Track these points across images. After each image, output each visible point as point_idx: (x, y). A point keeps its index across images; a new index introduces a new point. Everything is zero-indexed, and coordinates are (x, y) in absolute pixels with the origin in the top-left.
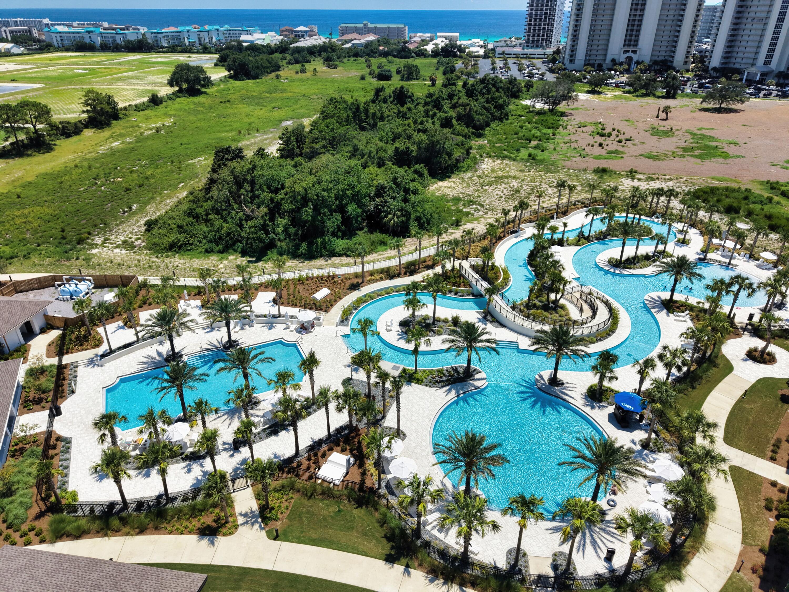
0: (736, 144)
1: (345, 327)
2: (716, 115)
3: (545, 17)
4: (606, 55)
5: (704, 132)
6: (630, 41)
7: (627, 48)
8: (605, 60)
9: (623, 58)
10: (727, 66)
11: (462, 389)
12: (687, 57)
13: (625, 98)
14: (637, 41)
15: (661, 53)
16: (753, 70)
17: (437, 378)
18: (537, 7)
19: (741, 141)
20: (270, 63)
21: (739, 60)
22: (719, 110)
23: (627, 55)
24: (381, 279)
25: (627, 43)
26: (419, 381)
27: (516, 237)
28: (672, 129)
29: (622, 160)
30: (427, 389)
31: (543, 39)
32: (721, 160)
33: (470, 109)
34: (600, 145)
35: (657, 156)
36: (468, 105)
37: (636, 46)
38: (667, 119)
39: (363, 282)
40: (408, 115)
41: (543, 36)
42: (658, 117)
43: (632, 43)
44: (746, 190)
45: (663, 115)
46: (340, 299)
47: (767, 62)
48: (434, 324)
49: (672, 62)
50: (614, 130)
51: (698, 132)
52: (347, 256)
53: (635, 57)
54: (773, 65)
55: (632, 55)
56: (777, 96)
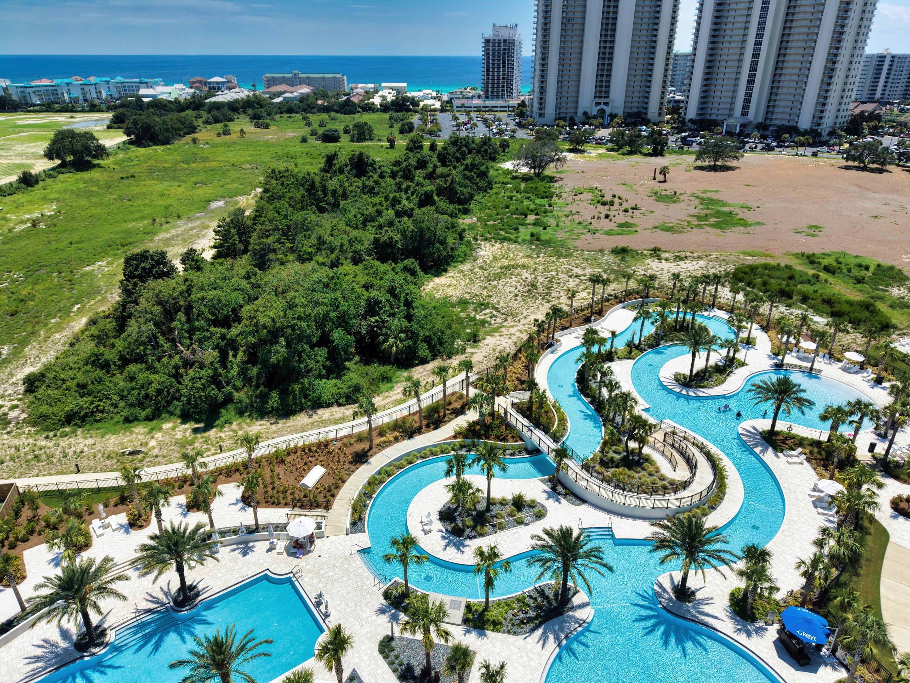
0: (749, 209)
1: (361, 535)
2: (713, 174)
3: (504, 66)
4: (577, 108)
5: (709, 195)
6: (601, 92)
7: (598, 100)
8: (576, 113)
9: (595, 111)
10: (703, 117)
11: (561, 630)
12: (661, 109)
13: (612, 157)
14: (608, 92)
15: (634, 105)
16: (731, 121)
17: (521, 616)
18: (494, 55)
19: (753, 205)
20: (183, 124)
21: (714, 111)
22: (714, 168)
23: (599, 107)
24: (397, 439)
25: (597, 94)
26: (496, 625)
27: (552, 352)
28: (675, 193)
29: (636, 234)
30: (511, 638)
31: (503, 90)
32: (742, 229)
33: (452, 181)
34: (607, 216)
35: (672, 227)
36: (449, 175)
37: (607, 97)
38: (665, 181)
39: (371, 448)
40: (377, 190)
41: (503, 86)
42: (654, 179)
43: (603, 94)
44: (786, 267)
45: (660, 177)
46: (344, 482)
47: (745, 113)
48: (488, 510)
49: (646, 114)
50: (614, 196)
51: (704, 196)
52: (340, 405)
53: (608, 110)
54: (751, 116)
55: (604, 107)
56: (763, 149)
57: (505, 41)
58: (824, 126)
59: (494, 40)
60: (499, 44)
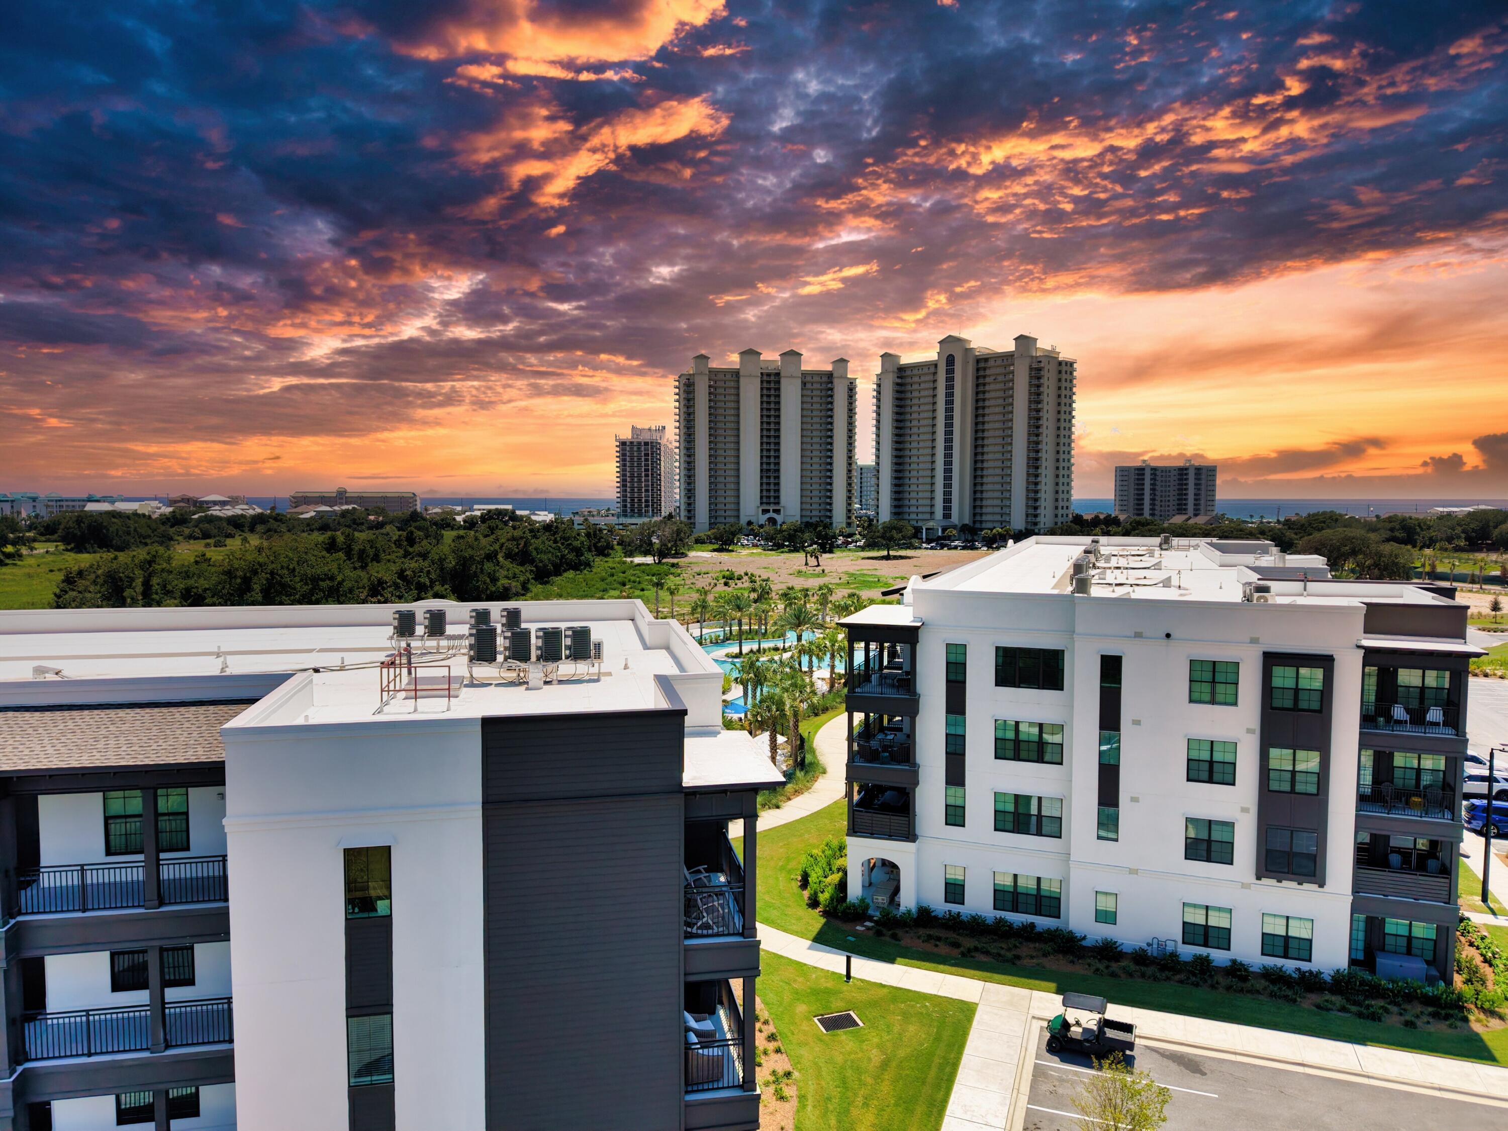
0: (903, 578)
2: (884, 562)
3: (647, 476)
4: (738, 517)
5: (865, 572)
6: (769, 497)
7: (766, 507)
9: (763, 519)
13: (767, 556)
14: (778, 497)
15: (814, 513)
16: (931, 526)
18: (632, 460)
22: (888, 558)
23: (767, 516)
25: (764, 500)
28: (824, 571)
31: (647, 506)
34: (725, 584)
37: (778, 503)
38: (818, 566)
41: (647, 501)
42: (806, 564)
43: (772, 500)
45: (812, 561)
47: (947, 516)
50: (746, 574)
51: (858, 573)
53: (779, 519)
54: (955, 519)
55: (775, 516)
57: (646, 444)
58: (1042, 526)
59: (632, 443)
60: (639, 448)
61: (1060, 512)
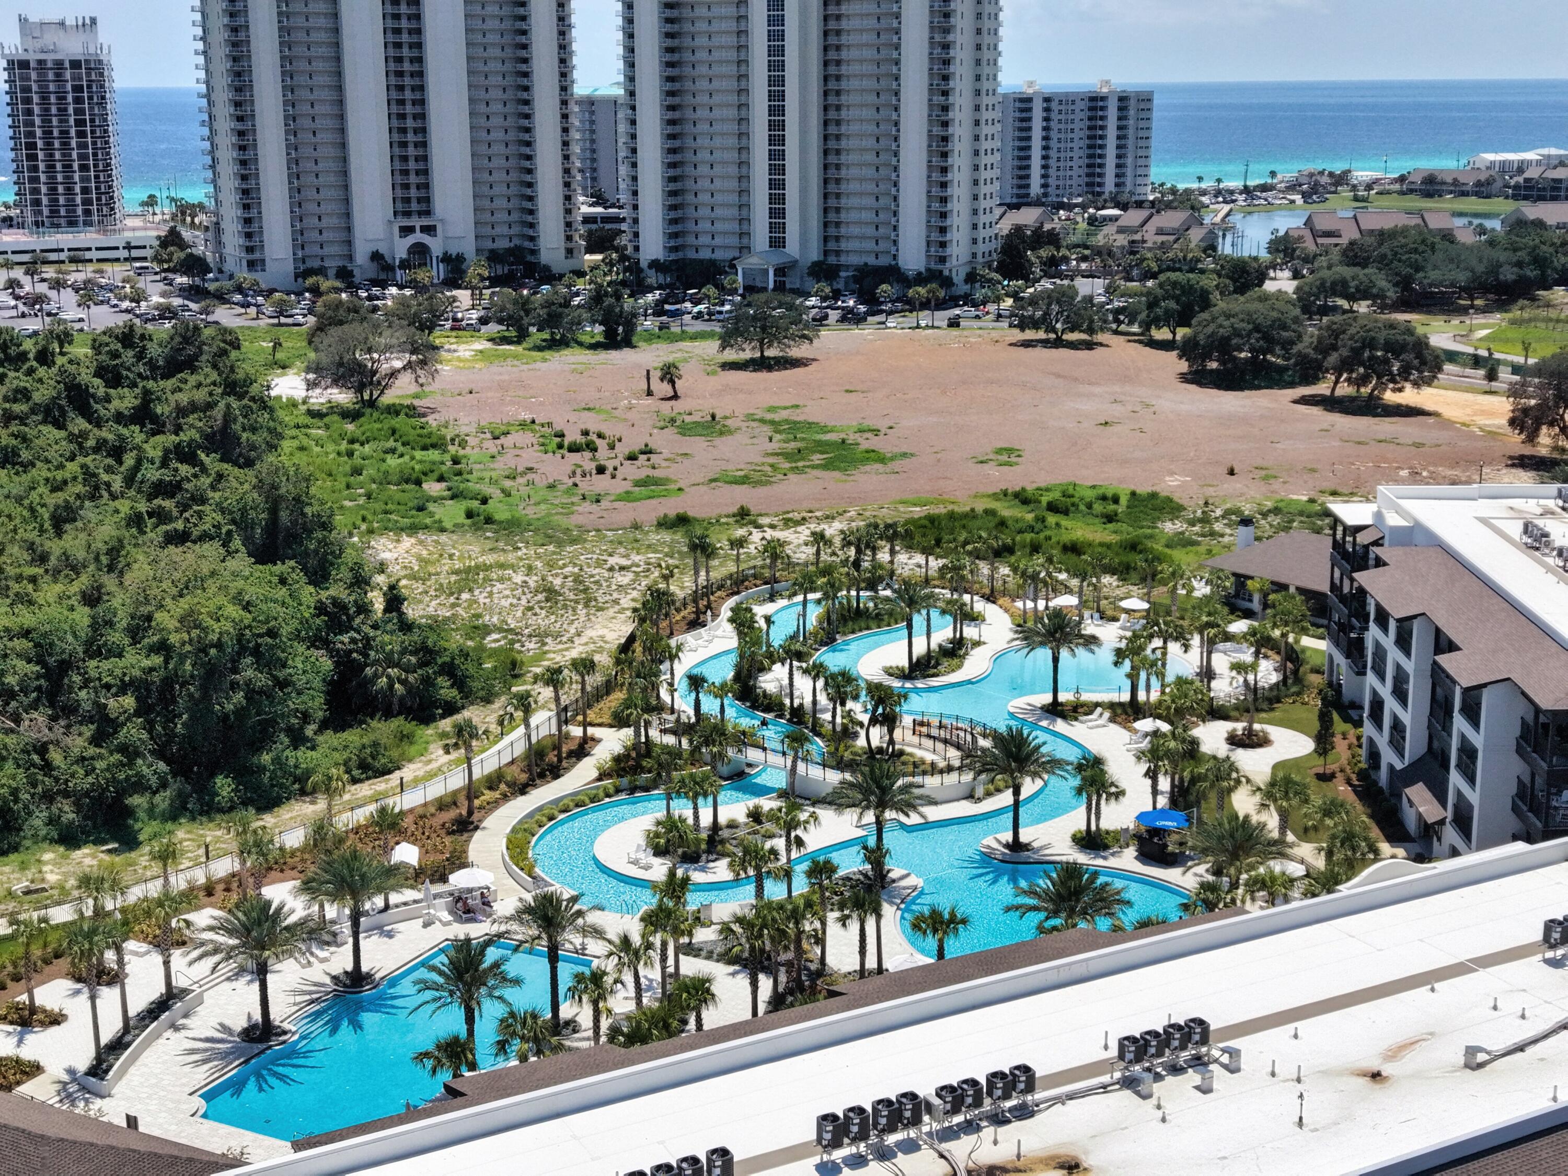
3: (82, 134)
4: (349, 243)
6: (407, 200)
7: (405, 222)
8: (350, 258)
9: (401, 248)
10: (680, 255)
12: (569, 238)
14: (427, 200)
15: (500, 230)
16: (752, 261)
18: (44, 102)
21: (704, 240)
23: (411, 240)
25: (400, 206)
37: (428, 213)
41: (85, 191)
43: (414, 206)
47: (777, 242)
49: (534, 252)
53: (436, 246)
54: (793, 247)
55: (426, 239)
56: (843, 319)
57: (75, 64)
58: (954, 262)
59: (38, 62)
60: (58, 75)
61: (982, 233)
